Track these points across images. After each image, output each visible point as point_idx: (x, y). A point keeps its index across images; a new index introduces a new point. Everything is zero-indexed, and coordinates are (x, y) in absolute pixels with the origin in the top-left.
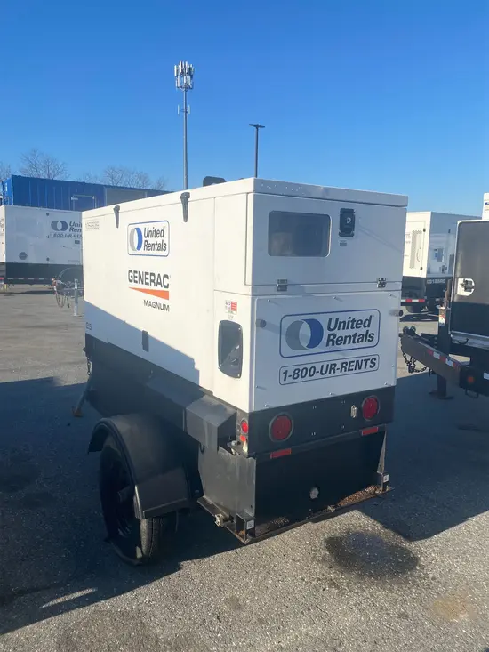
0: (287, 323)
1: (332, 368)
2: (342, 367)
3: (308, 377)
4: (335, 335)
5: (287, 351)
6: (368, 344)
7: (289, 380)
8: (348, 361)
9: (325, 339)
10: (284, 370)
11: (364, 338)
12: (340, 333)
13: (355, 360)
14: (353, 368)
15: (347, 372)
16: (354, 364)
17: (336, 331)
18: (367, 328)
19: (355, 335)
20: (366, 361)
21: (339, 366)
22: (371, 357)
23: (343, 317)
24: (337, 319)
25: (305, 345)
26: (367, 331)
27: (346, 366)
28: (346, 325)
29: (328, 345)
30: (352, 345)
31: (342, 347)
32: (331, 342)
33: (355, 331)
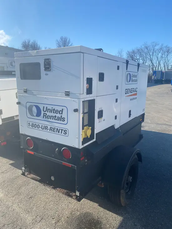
0: (28, 105)
1: (46, 128)
2: (50, 129)
3: (36, 128)
4: (46, 114)
5: (29, 115)
6: (61, 122)
7: (30, 127)
8: (53, 127)
9: (42, 115)
10: (29, 122)
11: (59, 119)
12: (48, 114)
13: (56, 128)
14: (56, 131)
15: (52, 132)
16: (56, 129)
17: (46, 112)
18: (61, 115)
19: (55, 116)
20: (62, 130)
21: (49, 128)
22: (64, 129)
23: (50, 107)
24: (47, 107)
25: (35, 115)
26: (61, 116)
27: (52, 129)
28: (51, 111)
29: (43, 117)
30: (54, 121)
31: (49, 120)
32: (45, 117)
33: (55, 114)
